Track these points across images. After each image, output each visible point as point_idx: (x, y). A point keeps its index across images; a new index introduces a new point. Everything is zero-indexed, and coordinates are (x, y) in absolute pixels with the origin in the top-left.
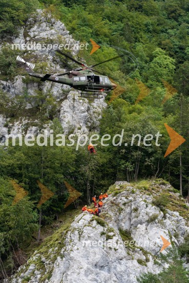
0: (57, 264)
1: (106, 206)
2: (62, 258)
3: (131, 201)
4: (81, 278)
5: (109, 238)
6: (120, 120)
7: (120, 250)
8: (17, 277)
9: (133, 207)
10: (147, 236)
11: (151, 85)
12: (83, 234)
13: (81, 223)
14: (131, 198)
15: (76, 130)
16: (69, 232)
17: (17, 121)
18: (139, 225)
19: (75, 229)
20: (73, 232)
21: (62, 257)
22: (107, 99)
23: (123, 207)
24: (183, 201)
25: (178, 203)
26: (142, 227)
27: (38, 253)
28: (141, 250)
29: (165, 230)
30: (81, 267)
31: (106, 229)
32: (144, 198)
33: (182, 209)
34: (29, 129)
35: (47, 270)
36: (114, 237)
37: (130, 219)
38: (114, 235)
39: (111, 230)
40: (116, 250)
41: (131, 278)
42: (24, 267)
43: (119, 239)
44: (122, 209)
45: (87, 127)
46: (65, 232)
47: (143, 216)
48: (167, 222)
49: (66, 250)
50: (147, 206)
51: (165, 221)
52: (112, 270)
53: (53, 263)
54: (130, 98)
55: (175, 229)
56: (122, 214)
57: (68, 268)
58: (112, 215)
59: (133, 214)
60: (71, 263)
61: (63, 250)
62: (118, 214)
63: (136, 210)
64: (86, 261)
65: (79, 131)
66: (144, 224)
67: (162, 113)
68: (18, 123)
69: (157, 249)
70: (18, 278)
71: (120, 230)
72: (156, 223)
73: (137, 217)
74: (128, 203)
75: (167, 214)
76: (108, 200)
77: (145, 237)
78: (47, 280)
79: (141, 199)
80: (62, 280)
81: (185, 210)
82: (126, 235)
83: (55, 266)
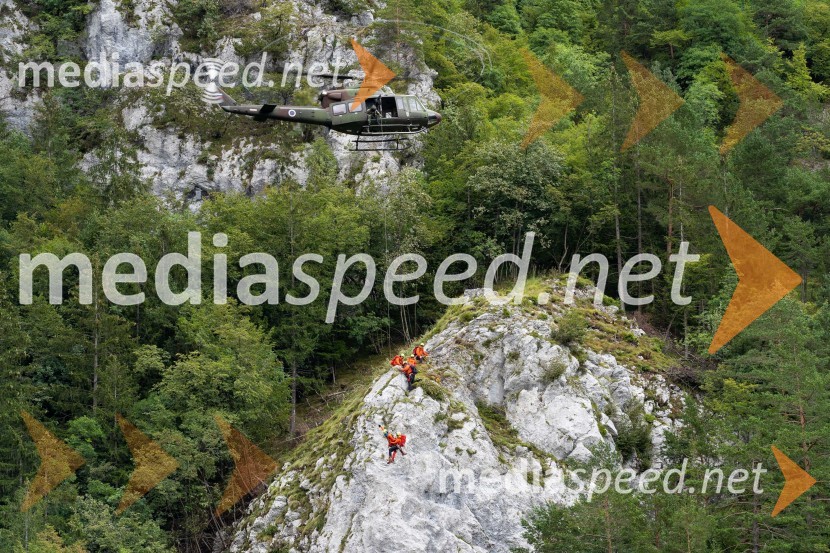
0: (337, 493)
1: (444, 351)
2: (347, 479)
3: (502, 336)
4: (394, 524)
5: (454, 426)
6: (470, 138)
7: (480, 454)
8: (245, 527)
9: (507, 349)
10: (543, 417)
11: (544, 37)
12: (394, 422)
13: (386, 395)
14: (501, 329)
15: (368, 164)
16: (361, 419)
17: (227, 149)
18: (524, 391)
19: (372, 410)
20: (369, 419)
21: (348, 476)
22: (440, 84)
23: (484, 351)
24: (625, 323)
25: (615, 330)
26: (530, 397)
27: (292, 469)
28: (530, 449)
29: (584, 401)
30: (393, 497)
31: (445, 406)
32: (531, 328)
33: (624, 344)
34: (258, 166)
35: (315, 509)
36: (466, 425)
37: (501, 379)
38: (466, 420)
39: (458, 409)
40: (470, 454)
41: (510, 517)
42: (262, 503)
43: (478, 429)
44: (482, 357)
45: (393, 155)
46: (351, 417)
47: (531, 370)
48: (590, 380)
49: (354, 460)
50: (539, 346)
51: (582, 379)
52: (465, 501)
53: (328, 491)
54: (493, 77)
55: (609, 397)
56: (482, 367)
57: (362, 502)
58: (459, 370)
59: (509, 366)
60: (370, 490)
61: (349, 460)
62: (473, 367)
63: (514, 356)
64: (404, 483)
65: (376, 165)
66: (535, 389)
67: (571, 111)
68: (230, 152)
69: (568, 445)
70: (248, 529)
71: (480, 405)
72: (562, 385)
73: (518, 373)
74: (495, 340)
75: (588, 363)
76: (448, 336)
77: (539, 417)
78: (315, 533)
79: (525, 331)
80: (349, 531)
81: (631, 347)
82: (494, 417)
83: (332, 498)
